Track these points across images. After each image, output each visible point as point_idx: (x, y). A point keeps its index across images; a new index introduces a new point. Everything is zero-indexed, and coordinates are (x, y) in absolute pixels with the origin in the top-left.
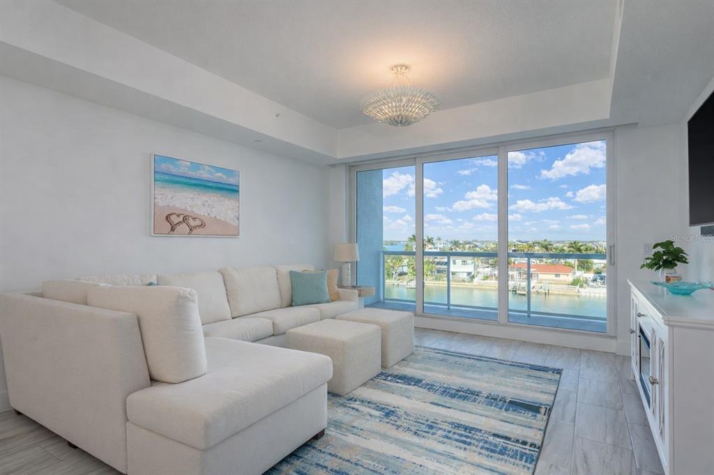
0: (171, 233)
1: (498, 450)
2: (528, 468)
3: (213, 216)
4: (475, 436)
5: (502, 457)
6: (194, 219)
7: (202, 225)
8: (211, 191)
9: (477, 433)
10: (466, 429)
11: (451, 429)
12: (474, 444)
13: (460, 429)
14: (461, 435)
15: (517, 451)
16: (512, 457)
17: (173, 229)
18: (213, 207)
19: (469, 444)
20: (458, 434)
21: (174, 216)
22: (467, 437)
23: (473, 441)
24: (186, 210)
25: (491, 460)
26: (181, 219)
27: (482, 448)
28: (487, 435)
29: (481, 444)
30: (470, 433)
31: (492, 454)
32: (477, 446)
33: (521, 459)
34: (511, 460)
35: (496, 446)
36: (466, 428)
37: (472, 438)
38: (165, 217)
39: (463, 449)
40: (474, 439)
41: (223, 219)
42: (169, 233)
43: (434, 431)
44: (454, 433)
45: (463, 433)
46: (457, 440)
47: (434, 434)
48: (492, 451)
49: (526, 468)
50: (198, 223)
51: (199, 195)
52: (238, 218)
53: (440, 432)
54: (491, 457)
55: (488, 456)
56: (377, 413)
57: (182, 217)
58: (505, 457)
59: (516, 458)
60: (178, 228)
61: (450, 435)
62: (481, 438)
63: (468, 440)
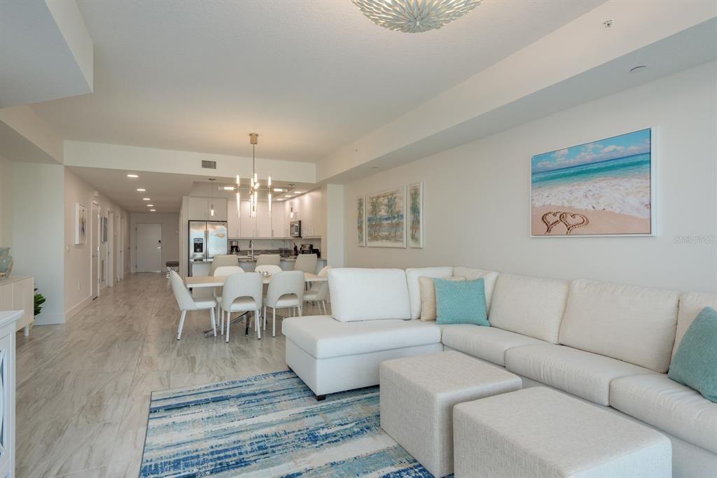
0: (547, 233)
1: (182, 462)
2: (147, 461)
3: (599, 208)
4: (214, 463)
5: (175, 458)
6: (573, 216)
7: (585, 222)
8: (596, 175)
9: (213, 467)
10: (228, 465)
11: (241, 457)
12: (208, 455)
13: (234, 463)
14: (226, 457)
15: (162, 472)
16: (165, 463)
17: (549, 230)
18: (601, 196)
19: (212, 453)
20: (230, 456)
21: (551, 215)
22: (219, 458)
23: (210, 457)
24: (563, 207)
25: (184, 451)
26: (557, 218)
27: (198, 456)
28: (201, 471)
29: (201, 459)
30: (221, 464)
31: (185, 456)
32: (204, 455)
33: (156, 465)
34: (166, 460)
35: (186, 465)
36: (228, 467)
37: (215, 460)
38: (541, 217)
39: (214, 446)
40: (211, 460)
41: (617, 212)
42: (545, 234)
43: (256, 446)
44: (235, 455)
45: (227, 460)
46: (226, 450)
47: (252, 444)
48: (187, 459)
49: (149, 460)
50: (578, 220)
51: (579, 185)
52: (649, 206)
53: (249, 449)
54: (185, 453)
55: (188, 452)
56: (322, 432)
57: (558, 215)
58: (172, 460)
59: (161, 463)
60: (555, 229)
61: (236, 452)
62: (206, 465)
63: (216, 456)
